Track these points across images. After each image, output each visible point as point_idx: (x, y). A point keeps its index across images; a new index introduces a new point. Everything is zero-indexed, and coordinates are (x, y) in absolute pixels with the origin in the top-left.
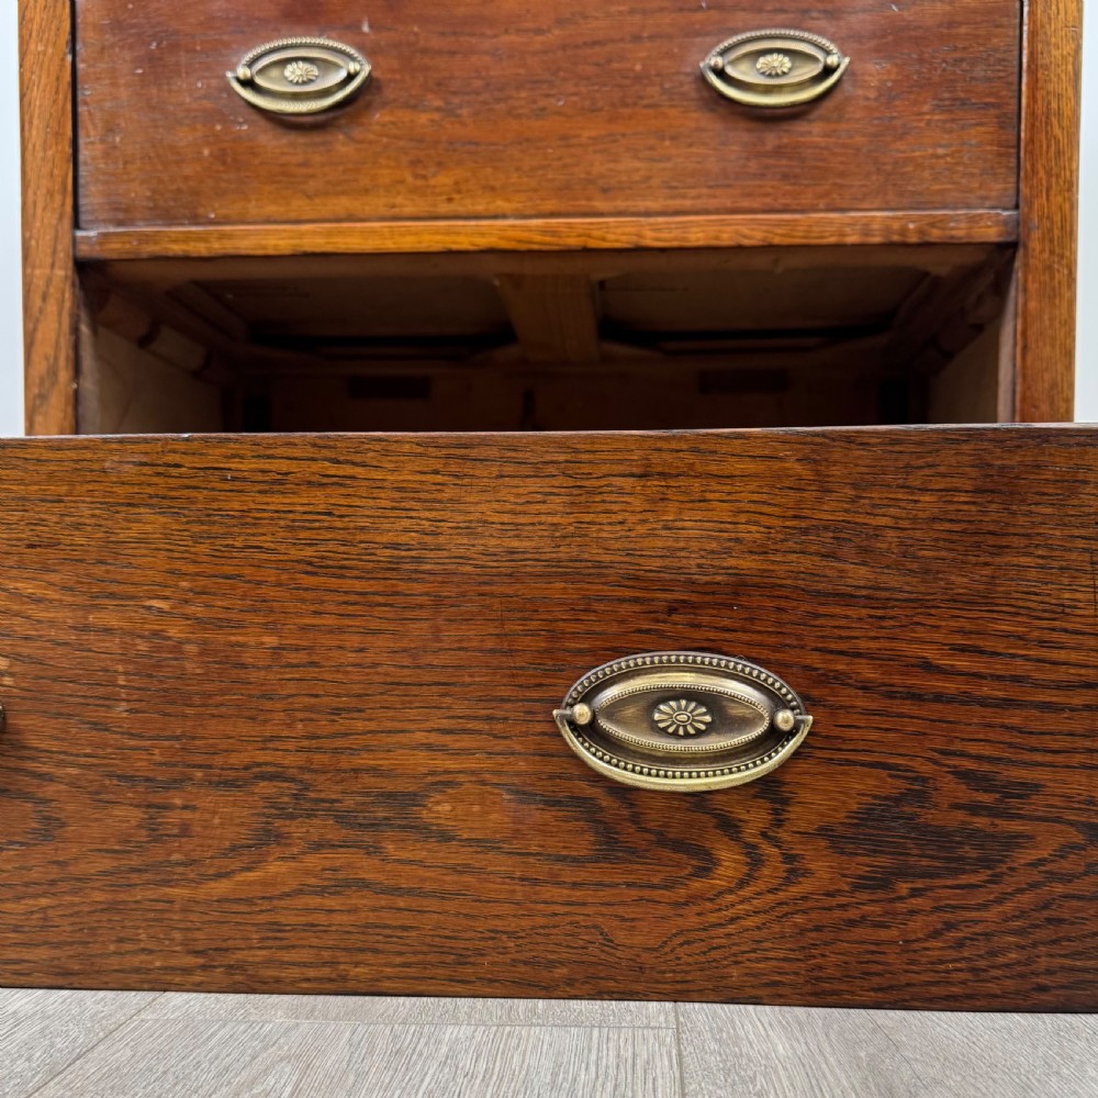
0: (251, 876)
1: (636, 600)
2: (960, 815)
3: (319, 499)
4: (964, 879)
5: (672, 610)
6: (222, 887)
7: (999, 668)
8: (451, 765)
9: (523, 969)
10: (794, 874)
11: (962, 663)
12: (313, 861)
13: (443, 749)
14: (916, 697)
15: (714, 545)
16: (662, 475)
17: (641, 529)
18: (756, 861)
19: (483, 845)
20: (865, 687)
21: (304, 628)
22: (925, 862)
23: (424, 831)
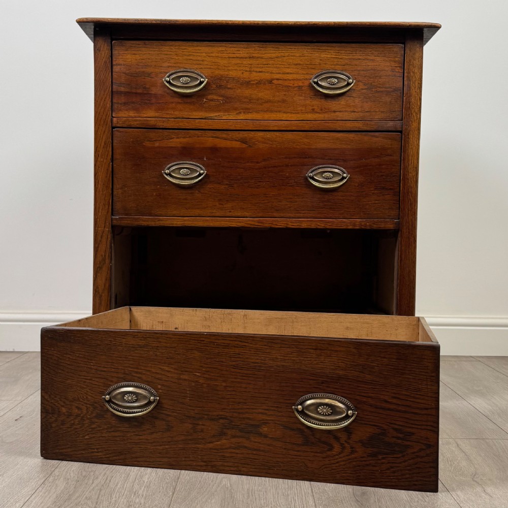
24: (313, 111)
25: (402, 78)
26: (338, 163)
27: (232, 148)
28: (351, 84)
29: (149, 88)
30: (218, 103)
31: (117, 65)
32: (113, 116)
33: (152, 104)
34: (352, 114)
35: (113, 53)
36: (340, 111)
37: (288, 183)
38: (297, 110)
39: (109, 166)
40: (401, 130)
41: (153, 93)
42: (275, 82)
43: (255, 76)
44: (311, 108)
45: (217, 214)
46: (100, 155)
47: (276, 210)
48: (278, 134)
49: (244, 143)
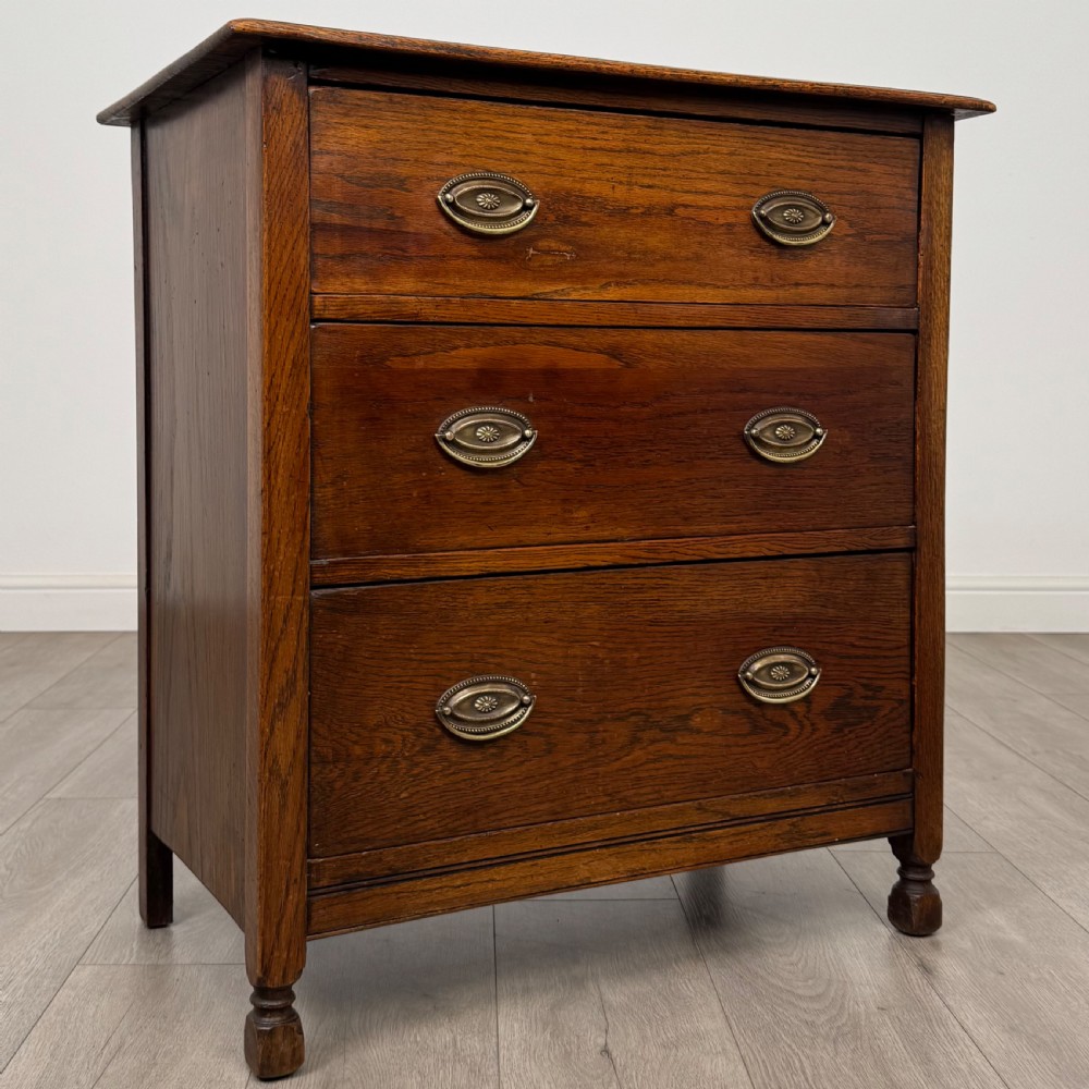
0: (628, 758)
1: (763, 627)
2: (863, 701)
3: (655, 594)
4: (865, 725)
5: (774, 631)
6: (617, 765)
7: (873, 643)
8: (701, 701)
9: (726, 783)
10: (814, 730)
12: (651, 748)
13: (698, 695)
15: (788, 604)
17: (765, 599)
18: (802, 727)
19: (713, 733)
20: (835, 655)
21: (650, 648)
22: (853, 720)
23: (691, 731)
24: (755, 283)
25: (915, 214)
27: (590, 370)
28: (829, 224)
29: (402, 217)
30: (562, 260)
31: (321, 152)
32: (315, 290)
33: (411, 258)
34: (830, 290)
35: (312, 120)
36: (807, 285)
37: (707, 453)
38: (724, 280)
39: (304, 426)
40: (913, 327)
41: (411, 230)
42: (680, 211)
43: (640, 197)
44: (752, 275)
45: (560, 536)
46: (280, 398)
47: (686, 519)
48: (684, 335)
49: (615, 357)
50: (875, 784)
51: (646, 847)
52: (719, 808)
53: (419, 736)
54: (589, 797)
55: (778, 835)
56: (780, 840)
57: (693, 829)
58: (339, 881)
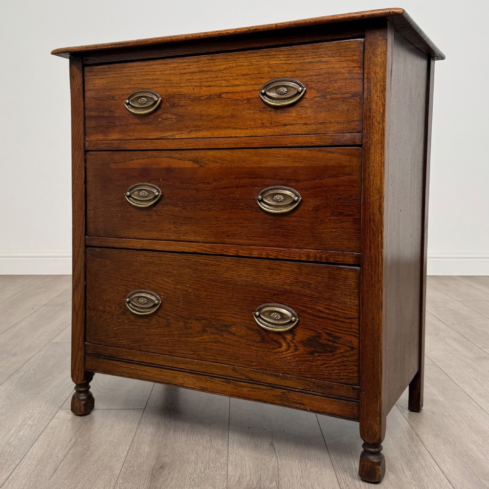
0: (201, 338)
1: (268, 292)
2: (327, 341)
3: (214, 268)
4: (327, 354)
5: (274, 295)
6: (197, 339)
7: (333, 313)
8: (235, 320)
10: (296, 350)
11: (327, 311)
12: (212, 336)
13: (234, 317)
14: (319, 317)
15: (281, 283)
16: (272, 269)
17: (269, 279)
18: (289, 346)
19: (240, 337)
20: (309, 314)
21: (211, 292)
22: (320, 350)
23: (231, 333)
24: (263, 126)
25: (361, 80)
26: (291, 184)
27: (185, 168)
28: (301, 93)
29: (114, 111)
30: (171, 122)
31: (88, 91)
32: (87, 140)
33: (116, 126)
34: (304, 126)
35: (85, 79)
36: (291, 124)
37: (239, 206)
38: (246, 126)
39: (82, 189)
40: (360, 143)
41: (116, 115)
42: (224, 96)
43: (205, 91)
44: (260, 122)
47: (228, 236)
48: (227, 152)
49: (196, 163)
50: (333, 388)
51: (209, 379)
52: (243, 372)
53: (120, 307)
54: (184, 350)
55: (274, 395)
56: (275, 398)
57: (231, 378)
58: (94, 353)
